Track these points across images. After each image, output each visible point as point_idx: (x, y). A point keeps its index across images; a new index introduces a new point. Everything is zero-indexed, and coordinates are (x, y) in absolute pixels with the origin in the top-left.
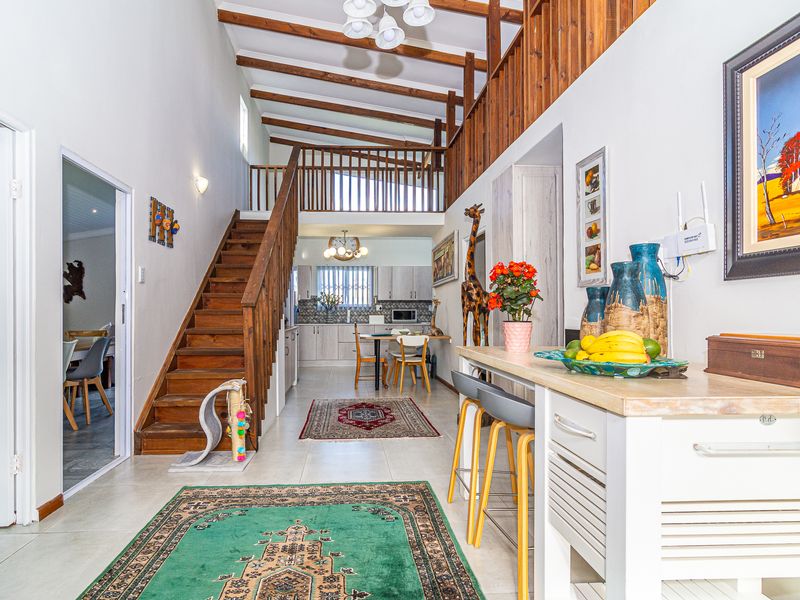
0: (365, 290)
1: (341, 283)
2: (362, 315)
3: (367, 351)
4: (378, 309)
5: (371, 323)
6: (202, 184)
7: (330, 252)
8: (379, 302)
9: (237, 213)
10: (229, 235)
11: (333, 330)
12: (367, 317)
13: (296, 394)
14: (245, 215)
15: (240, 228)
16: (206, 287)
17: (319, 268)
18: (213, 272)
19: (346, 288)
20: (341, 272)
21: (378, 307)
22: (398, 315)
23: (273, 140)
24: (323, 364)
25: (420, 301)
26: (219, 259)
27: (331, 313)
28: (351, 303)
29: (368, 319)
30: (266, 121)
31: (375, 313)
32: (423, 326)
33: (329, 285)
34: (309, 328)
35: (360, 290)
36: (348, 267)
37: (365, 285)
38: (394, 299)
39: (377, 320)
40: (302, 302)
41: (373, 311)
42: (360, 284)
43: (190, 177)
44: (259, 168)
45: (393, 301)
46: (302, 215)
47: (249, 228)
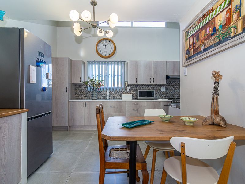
0: (120, 78)
1: (103, 73)
2: (117, 94)
4: (128, 90)
5: (123, 99)
8: (129, 85)
12: (121, 95)
19: (107, 76)
20: (103, 66)
21: (128, 89)
22: (142, 94)
25: (156, 85)
28: (110, 86)
29: (121, 96)
31: (126, 93)
32: (160, 102)
35: (116, 77)
36: (108, 62)
37: (120, 74)
38: (138, 83)
39: (127, 97)
41: (124, 92)
42: (116, 74)
45: (137, 85)
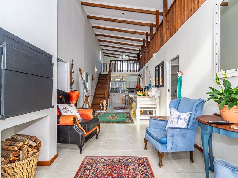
1: (119, 85)
2: (123, 92)
3: (124, 98)
5: (125, 93)
6: (96, 70)
7: (117, 80)
8: (127, 89)
9: (100, 73)
10: (99, 78)
11: (117, 95)
13: (111, 107)
14: (101, 73)
15: (101, 76)
16: (97, 87)
17: (115, 82)
18: (97, 84)
20: (119, 83)
21: (127, 90)
22: (131, 92)
23: (105, 56)
24: (115, 102)
26: (98, 82)
27: (117, 91)
28: (121, 89)
30: (104, 53)
31: (126, 91)
33: (116, 85)
34: (113, 94)
36: (121, 82)
38: (130, 88)
39: (127, 93)
40: (111, 89)
41: (125, 91)
42: (123, 85)
43: (95, 69)
44: (103, 63)
46: (112, 73)
47: (103, 76)
